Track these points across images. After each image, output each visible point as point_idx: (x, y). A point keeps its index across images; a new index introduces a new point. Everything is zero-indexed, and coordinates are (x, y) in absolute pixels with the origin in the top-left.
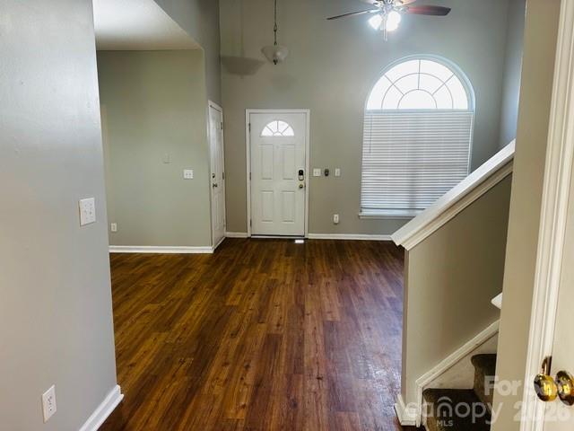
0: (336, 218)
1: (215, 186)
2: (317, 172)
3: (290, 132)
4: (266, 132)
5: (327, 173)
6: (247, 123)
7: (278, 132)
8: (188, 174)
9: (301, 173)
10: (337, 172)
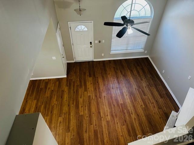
0: (103, 55)
1: (63, 57)
2: (97, 42)
3: (86, 29)
4: (77, 30)
5: (100, 42)
6: (69, 27)
7: (81, 29)
8: (54, 58)
9: (91, 43)
10: (103, 41)
